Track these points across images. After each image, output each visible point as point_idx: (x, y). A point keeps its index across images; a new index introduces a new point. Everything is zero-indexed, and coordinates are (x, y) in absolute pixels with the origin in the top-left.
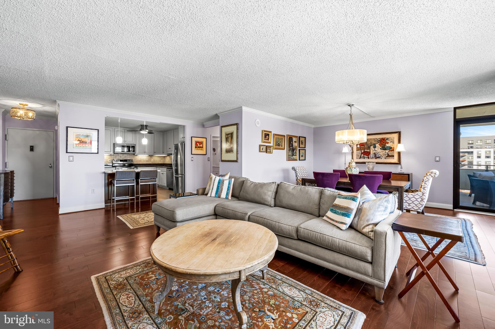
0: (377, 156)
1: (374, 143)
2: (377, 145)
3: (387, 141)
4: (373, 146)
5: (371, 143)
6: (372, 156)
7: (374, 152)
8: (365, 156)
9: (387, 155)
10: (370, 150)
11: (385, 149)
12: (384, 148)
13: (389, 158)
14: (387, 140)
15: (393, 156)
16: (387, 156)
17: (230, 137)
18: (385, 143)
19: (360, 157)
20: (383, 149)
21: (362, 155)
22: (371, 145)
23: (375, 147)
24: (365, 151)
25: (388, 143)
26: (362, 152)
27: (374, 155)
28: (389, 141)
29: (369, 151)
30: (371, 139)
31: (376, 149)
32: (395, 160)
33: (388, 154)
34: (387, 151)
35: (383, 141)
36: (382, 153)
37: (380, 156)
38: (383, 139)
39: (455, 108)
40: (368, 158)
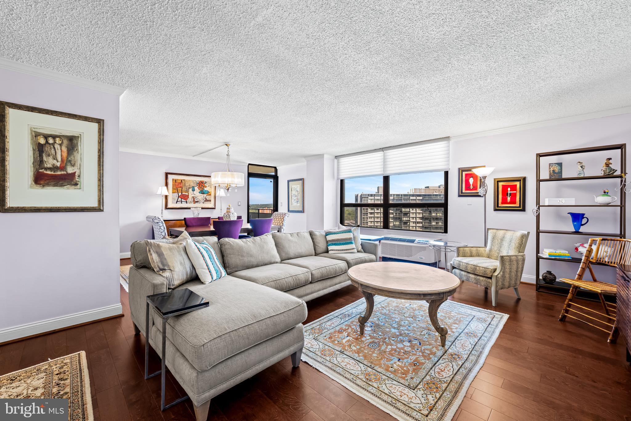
0: (196, 200)
1: (193, 185)
2: (196, 188)
3: (205, 185)
4: (191, 189)
5: (190, 185)
6: (190, 200)
7: (193, 195)
8: (183, 200)
9: (205, 200)
10: (189, 194)
11: (204, 193)
12: (202, 192)
13: (206, 202)
14: (205, 183)
15: (210, 201)
16: (205, 201)
17: (61, 145)
18: (204, 187)
19: (177, 201)
20: (201, 193)
21: (180, 199)
22: (189, 188)
23: (193, 190)
24: (183, 194)
25: (206, 187)
26: (179, 195)
27: (192, 199)
28: (207, 185)
29: (187, 194)
30: (190, 180)
31: (195, 192)
32: (211, 205)
33: (206, 199)
34: (205, 195)
35: (201, 185)
36: (200, 197)
37: (198, 200)
38: (202, 182)
39: (249, 164)
40: (187, 202)
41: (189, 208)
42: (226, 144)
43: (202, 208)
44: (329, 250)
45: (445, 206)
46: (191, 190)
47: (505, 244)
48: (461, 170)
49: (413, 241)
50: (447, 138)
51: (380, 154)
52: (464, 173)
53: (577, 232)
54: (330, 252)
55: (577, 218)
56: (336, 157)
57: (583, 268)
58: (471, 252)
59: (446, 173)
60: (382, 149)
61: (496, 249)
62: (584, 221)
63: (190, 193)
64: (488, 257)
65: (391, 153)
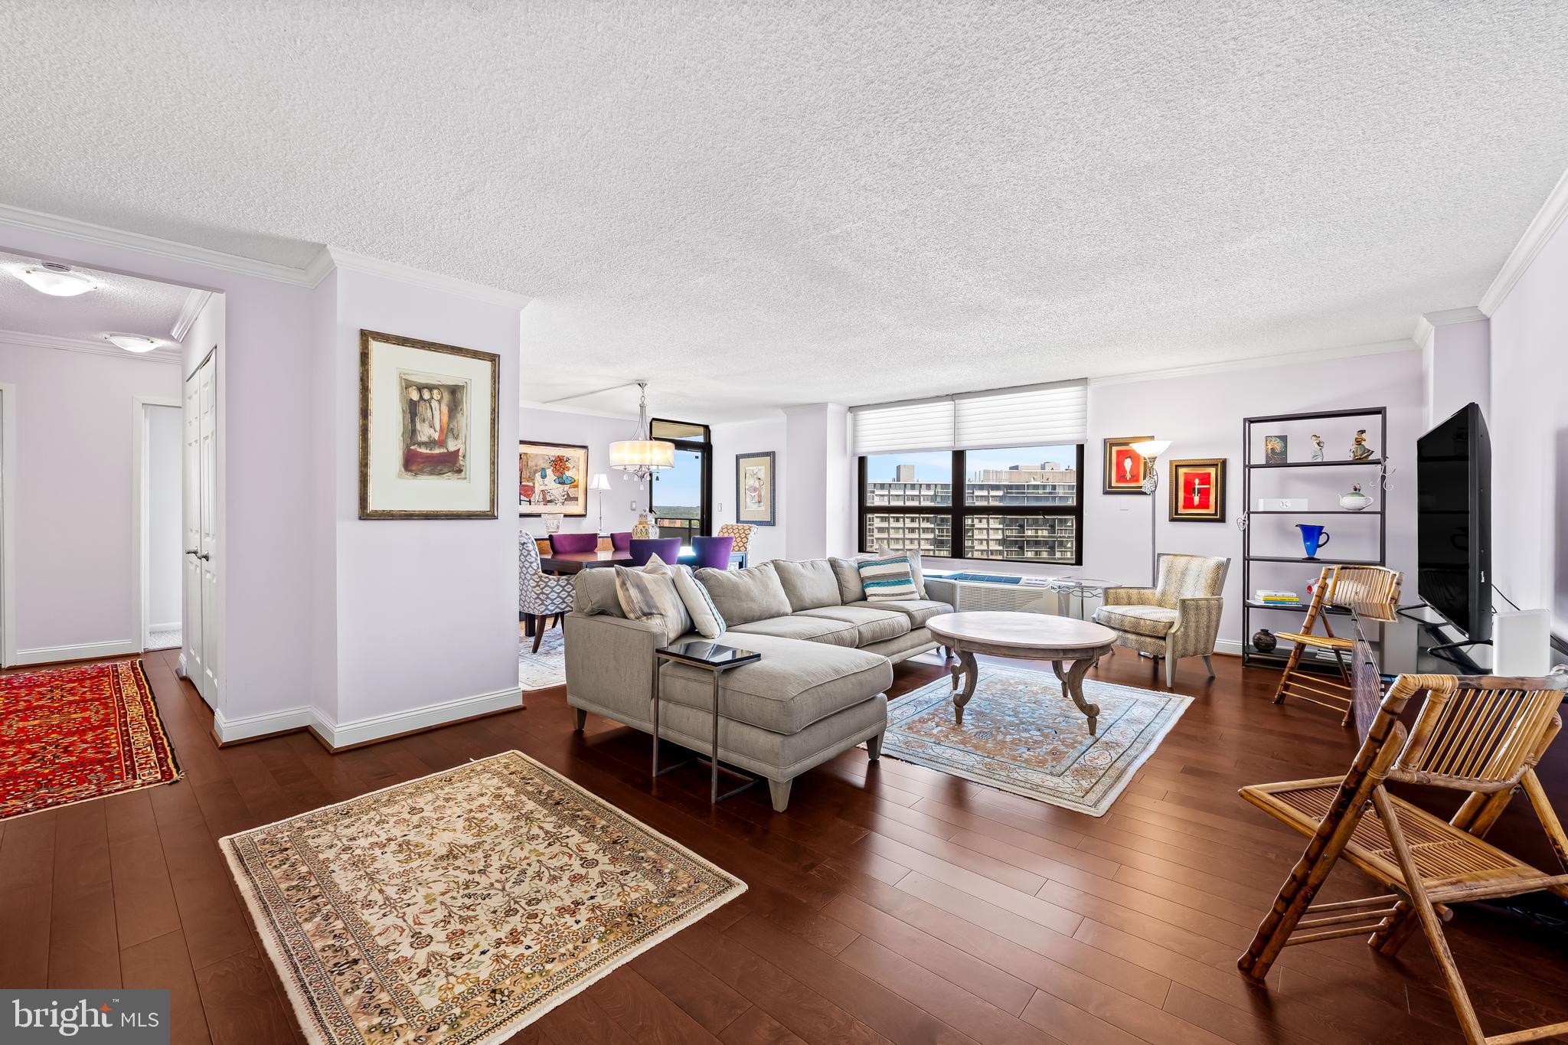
0: (548, 498)
1: (543, 466)
2: (549, 472)
3: (568, 464)
4: (540, 473)
5: (536, 466)
6: (537, 497)
7: (543, 488)
8: (522, 498)
9: (566, 496)
10: (534, 484)
11: (563, 483)
12: (561, 481)
13: (570, 502)
14: (567, 461)
15: (576, 499)
16: (567, 500)
17: (439, 401)
18: (564, 469)
20: (559, 483)
22: (536, 472)
23: (544, 477)
24: (523, 484)
25: (568, 469)
27: (541, 496)
28: (570, 466)
29: (531, 484)
30: (537, 455)
32: (577, 509)
33: (568, 494)
34: (566, 487)
35: (559, 464)
36: (556, 490)
37: (552, 498)
38: (560, 460)
39: (654, 419)
40: (530, 501)
41: (539, 516)
42: (640, 382)
43: (565, 516)
44: (867, 594)
45: (1078, 511)
46: (538, 476)
47: (1190, 580)
48: (1109, 444)
49: (1016, 581)
50: (1083, 381)
51: (946, 407)
52: (1114, 449)
53: (1311, 559)
54: (870, 599)
55: (1312, 534)
56: (851, 409)
57: (1312, 616)
58: (1129, 598)
59: (1080, 449)
60: (952, 397)
61: (1173, 590)
62: (1322, 539)
63: (536, 482)
64: (1160, 605)
65: (968, 405)
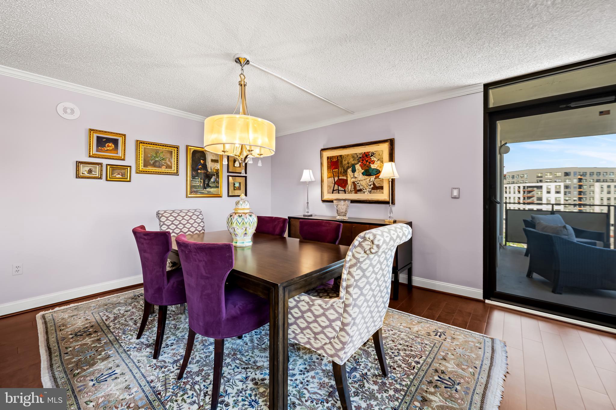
0: (358, 188)
1: (353, 162)
2: (358, 167)
3: (373, 158)
4: (351, 169)
5: (348, 163)
6: (350, 188)
7: (353, 180)
8: (340, 188)
9: (372, 186)
10: (347, 177)
11: (370, 175)
12: (368, 172)
13: (375, 191)
14: (372, 156)
15: (381, 188)
16: (373, 189)
18: (370, 163)
19: (333, 190)
20: (367, 175)
21: (336, 186)
22: (348, 168)
23: (354, 171)
24: (340, 178)
25: (373, 162)
26: (336, 181)
27: (353, 187)
28: (375, 159)
29: (345, 178)
30: (348, 155)
31: (356, 174)
32: (384, 196)
33: (374, 184)
34: (372, 178)
35: (366, 159)
36: (364, 181)
37: (361, 187)
38: (366, 156)
40: (345, 191)
46: (350, 171)
63: (349, 176)
